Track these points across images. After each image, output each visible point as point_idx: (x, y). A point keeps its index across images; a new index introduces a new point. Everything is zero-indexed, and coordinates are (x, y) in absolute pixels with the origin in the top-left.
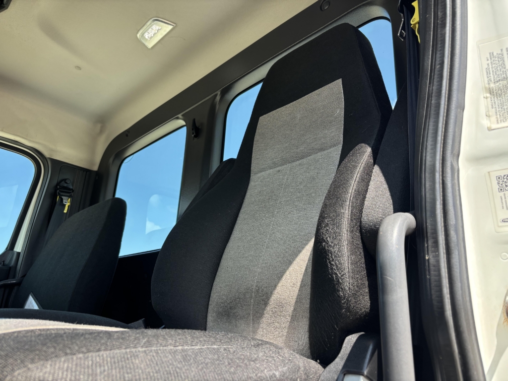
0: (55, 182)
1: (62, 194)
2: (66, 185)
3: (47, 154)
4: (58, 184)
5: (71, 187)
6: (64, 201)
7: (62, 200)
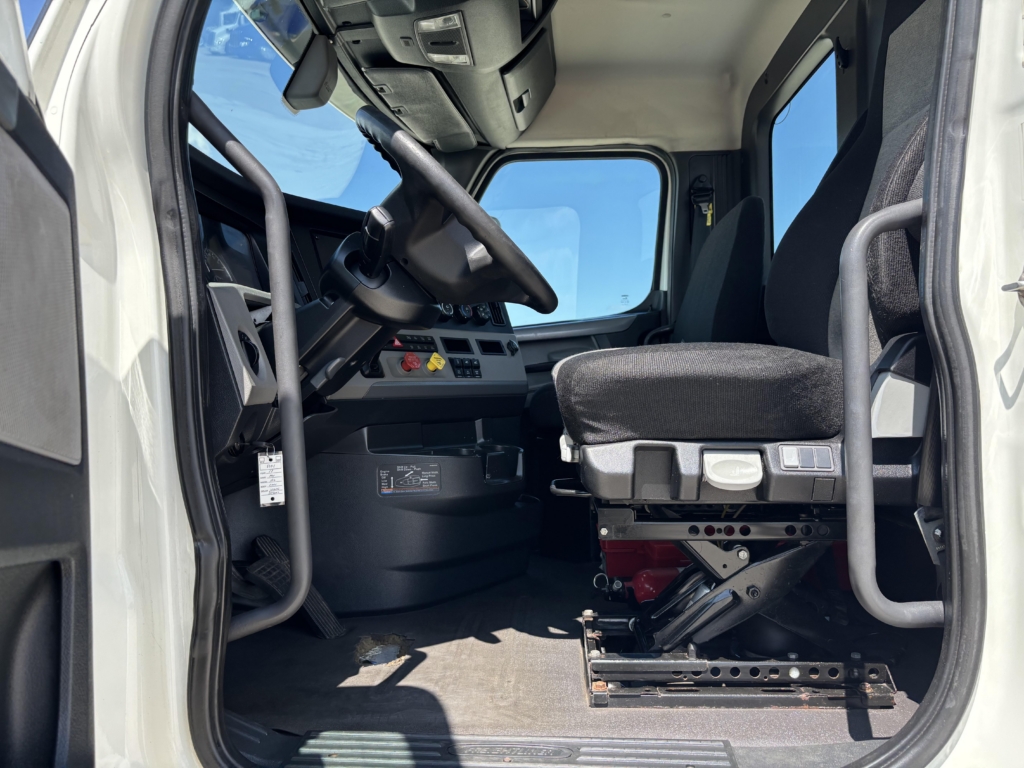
0: (687, 185)
1: (698, 200)
2: (701, 185)
3: (667, 148)
4: (691, 187)
5: (710, 186)
6: (703, 209)
7: (700, 208)
